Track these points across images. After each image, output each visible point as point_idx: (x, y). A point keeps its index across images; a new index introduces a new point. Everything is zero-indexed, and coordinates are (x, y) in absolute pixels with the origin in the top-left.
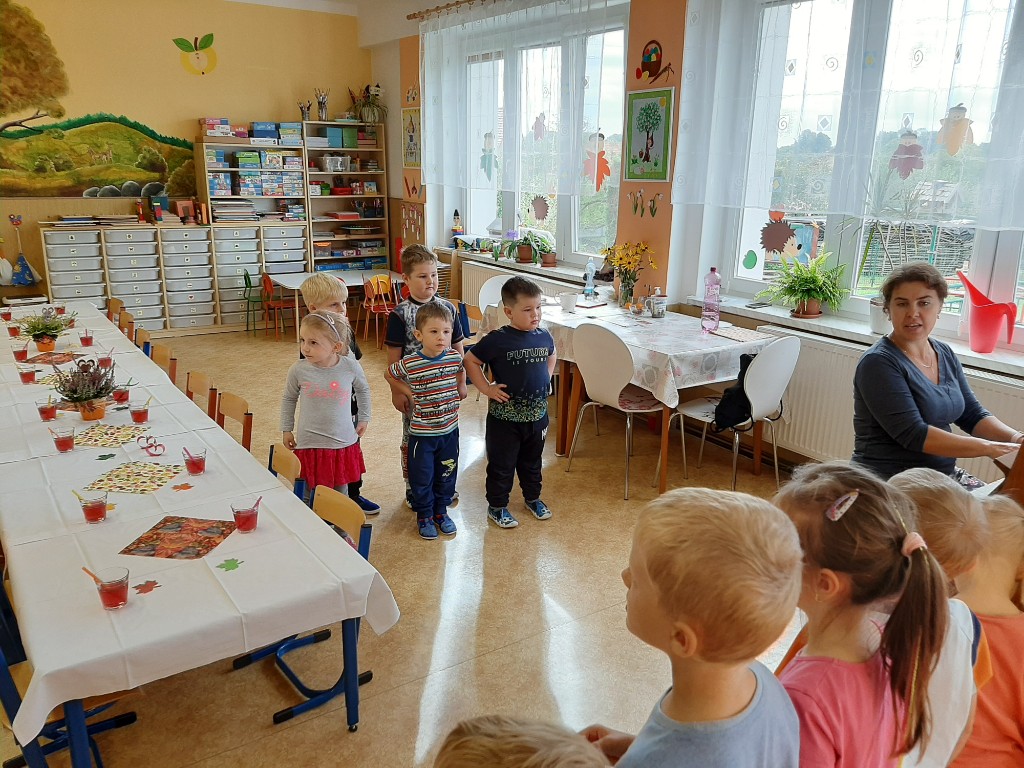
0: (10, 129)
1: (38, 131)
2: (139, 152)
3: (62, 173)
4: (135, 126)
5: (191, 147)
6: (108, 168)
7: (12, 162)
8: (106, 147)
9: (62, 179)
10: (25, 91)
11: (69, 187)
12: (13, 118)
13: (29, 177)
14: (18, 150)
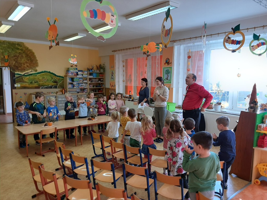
0: (26, 74)
1: (31, 74)
2: (52, 79)
3: (36, 83)
4: (52, 73)
5: (63, 78)
7: (26, 81)
8: (46, 78)
9: (36, 85)
10: (30, 66)
11: (37, 87)
13: (29, 84)
14: (27, 78)
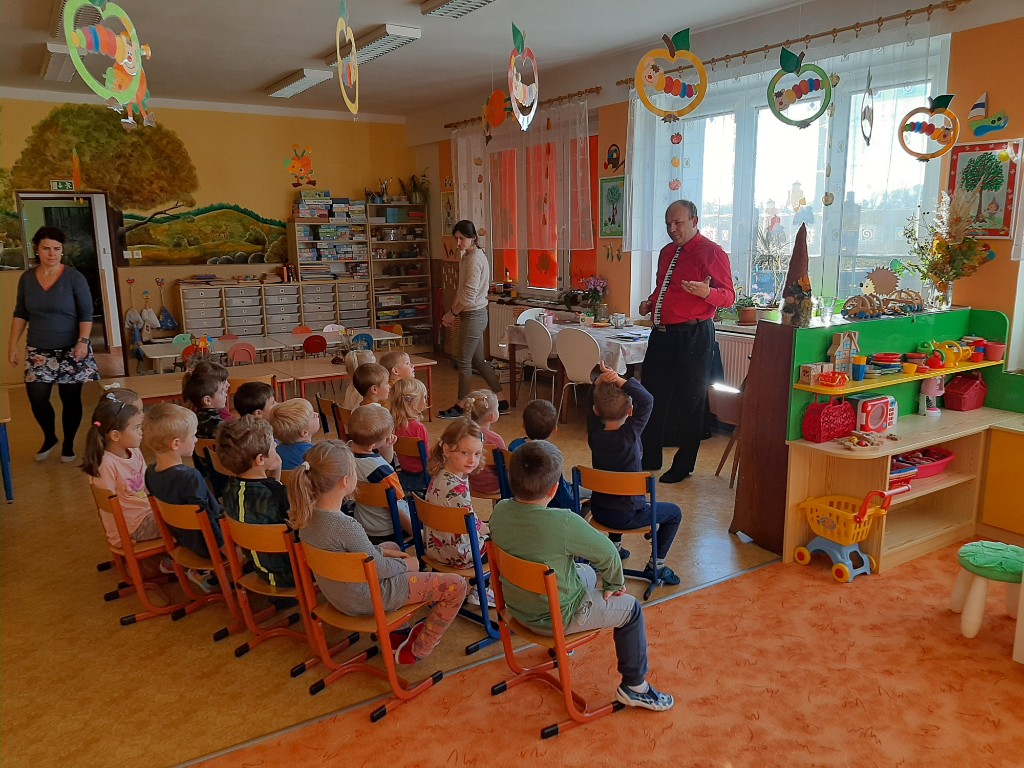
0: (158, 217)
1: (176, 217)
2: (247, 231)
3: (193, 247)
4: (245, 212)
5: (284, 226)
6: (226, 243)
7: (158, 241)
8: (224, 227)
9: (192, 252)
10: (169, 188)
11: (198, 258)
12: (160, 208)
13: (170, 251)
14: (163, 231)
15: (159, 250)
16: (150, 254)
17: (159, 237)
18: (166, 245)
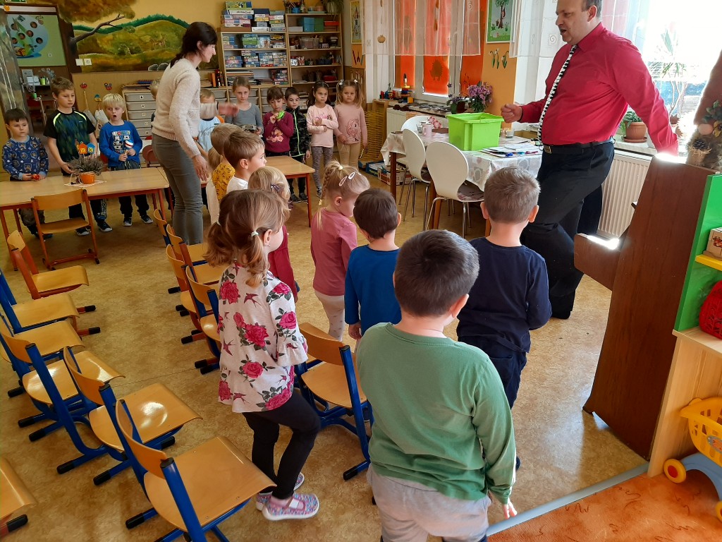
0: (103, 28)
1: (119, 28)
3: (135, 55)
4: (178, 22)
6: (163, 51)
7: (105, 49)
8: (161, 37)
9: (134, 59)
11: (139, 65)
12: (104, 20)
13: (115, 58)
14: (108, 41)
15: (106, 58)
16: (99, 61)
17: (105, 47)
18: (111, 53)
